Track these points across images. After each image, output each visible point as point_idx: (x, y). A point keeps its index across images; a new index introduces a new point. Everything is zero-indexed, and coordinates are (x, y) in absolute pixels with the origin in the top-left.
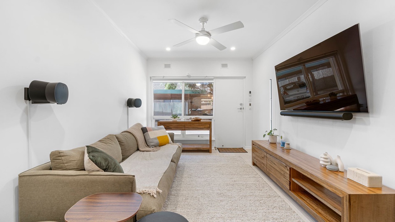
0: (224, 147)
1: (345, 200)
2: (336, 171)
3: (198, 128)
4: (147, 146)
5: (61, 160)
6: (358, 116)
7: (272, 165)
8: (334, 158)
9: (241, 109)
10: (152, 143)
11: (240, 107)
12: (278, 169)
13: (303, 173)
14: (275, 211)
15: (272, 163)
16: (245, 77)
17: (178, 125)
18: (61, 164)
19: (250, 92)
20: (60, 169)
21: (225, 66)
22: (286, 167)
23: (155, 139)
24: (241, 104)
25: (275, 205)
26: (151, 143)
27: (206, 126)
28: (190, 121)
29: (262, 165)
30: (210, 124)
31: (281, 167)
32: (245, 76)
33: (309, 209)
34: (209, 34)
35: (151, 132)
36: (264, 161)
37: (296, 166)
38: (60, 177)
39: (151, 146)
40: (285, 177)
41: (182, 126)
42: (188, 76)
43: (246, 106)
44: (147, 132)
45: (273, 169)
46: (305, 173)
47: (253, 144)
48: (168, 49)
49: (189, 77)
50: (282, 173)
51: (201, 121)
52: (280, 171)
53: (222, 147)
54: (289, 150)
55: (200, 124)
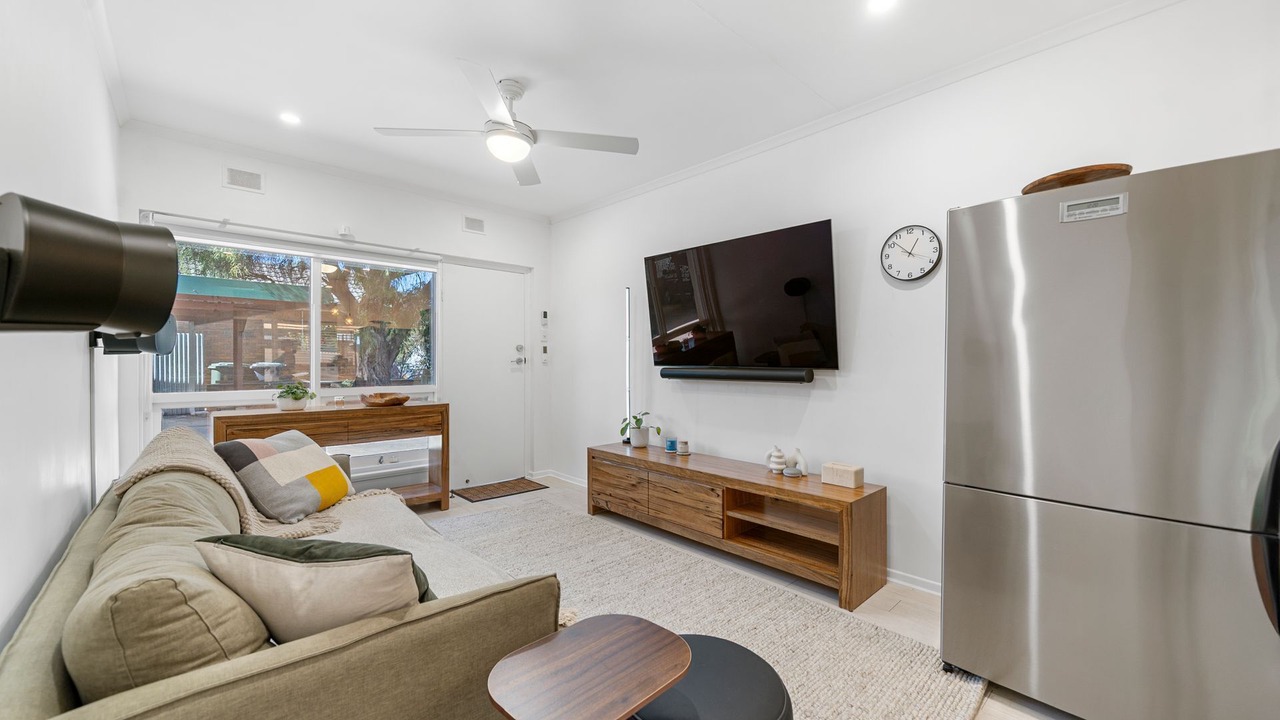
0: (470, 485)
1: (845, 515)
2: (798, 477)
3: (401, 430)
4: (265, 519)
5: (188, 620)
6: (820, 375)
7: (666, 497)
8: (789, 455)
9: (519, 361)
10: (291, 501)
11: (517, 356)
12: (687, 502)
13: (757, 492)
14: (719, 587)
15: (667, 491)
16: (530, 269)
17: (319, 427)
18: (196, 635)
19: (545, 313)
20: (190, 665)
21: (474, 224)
22: (713, 490)
23: (300, 483)
24: (519, 349)
25: (711, 578)
26: (285, 503)
27: (430, 420)
28: (362, 406)
29: (632, 505)
30: (441, 413)
31: (698, 494)
32: (531, 266)
33: (774, 559)
34: (533, 136)
35: (266, 459)
36: (640, 494)
37: (740, 482)
38: (265, 682)
39: (292, 516)
40: (707, 512)
41: (336, 430)
42: (344, 238)
43: (533, 353)
44: (257, 460)
45: (669, 505)
46: (765, 490)
47: (593, 458)
48: (290, 118)
49: (347, 244)
50: (702, 506)
51: (407, 404)
52: (692, 505)
53: (465, 486)
54: (686, 455)
55: (410, 414)
